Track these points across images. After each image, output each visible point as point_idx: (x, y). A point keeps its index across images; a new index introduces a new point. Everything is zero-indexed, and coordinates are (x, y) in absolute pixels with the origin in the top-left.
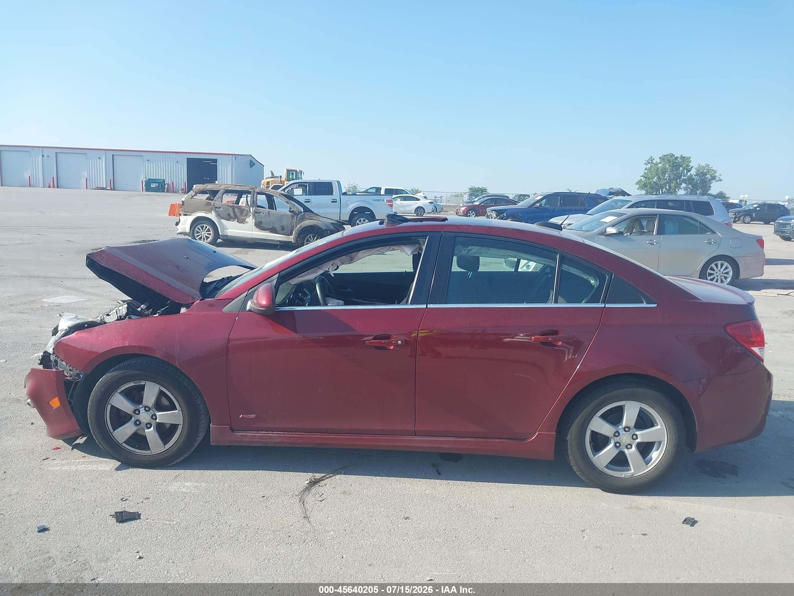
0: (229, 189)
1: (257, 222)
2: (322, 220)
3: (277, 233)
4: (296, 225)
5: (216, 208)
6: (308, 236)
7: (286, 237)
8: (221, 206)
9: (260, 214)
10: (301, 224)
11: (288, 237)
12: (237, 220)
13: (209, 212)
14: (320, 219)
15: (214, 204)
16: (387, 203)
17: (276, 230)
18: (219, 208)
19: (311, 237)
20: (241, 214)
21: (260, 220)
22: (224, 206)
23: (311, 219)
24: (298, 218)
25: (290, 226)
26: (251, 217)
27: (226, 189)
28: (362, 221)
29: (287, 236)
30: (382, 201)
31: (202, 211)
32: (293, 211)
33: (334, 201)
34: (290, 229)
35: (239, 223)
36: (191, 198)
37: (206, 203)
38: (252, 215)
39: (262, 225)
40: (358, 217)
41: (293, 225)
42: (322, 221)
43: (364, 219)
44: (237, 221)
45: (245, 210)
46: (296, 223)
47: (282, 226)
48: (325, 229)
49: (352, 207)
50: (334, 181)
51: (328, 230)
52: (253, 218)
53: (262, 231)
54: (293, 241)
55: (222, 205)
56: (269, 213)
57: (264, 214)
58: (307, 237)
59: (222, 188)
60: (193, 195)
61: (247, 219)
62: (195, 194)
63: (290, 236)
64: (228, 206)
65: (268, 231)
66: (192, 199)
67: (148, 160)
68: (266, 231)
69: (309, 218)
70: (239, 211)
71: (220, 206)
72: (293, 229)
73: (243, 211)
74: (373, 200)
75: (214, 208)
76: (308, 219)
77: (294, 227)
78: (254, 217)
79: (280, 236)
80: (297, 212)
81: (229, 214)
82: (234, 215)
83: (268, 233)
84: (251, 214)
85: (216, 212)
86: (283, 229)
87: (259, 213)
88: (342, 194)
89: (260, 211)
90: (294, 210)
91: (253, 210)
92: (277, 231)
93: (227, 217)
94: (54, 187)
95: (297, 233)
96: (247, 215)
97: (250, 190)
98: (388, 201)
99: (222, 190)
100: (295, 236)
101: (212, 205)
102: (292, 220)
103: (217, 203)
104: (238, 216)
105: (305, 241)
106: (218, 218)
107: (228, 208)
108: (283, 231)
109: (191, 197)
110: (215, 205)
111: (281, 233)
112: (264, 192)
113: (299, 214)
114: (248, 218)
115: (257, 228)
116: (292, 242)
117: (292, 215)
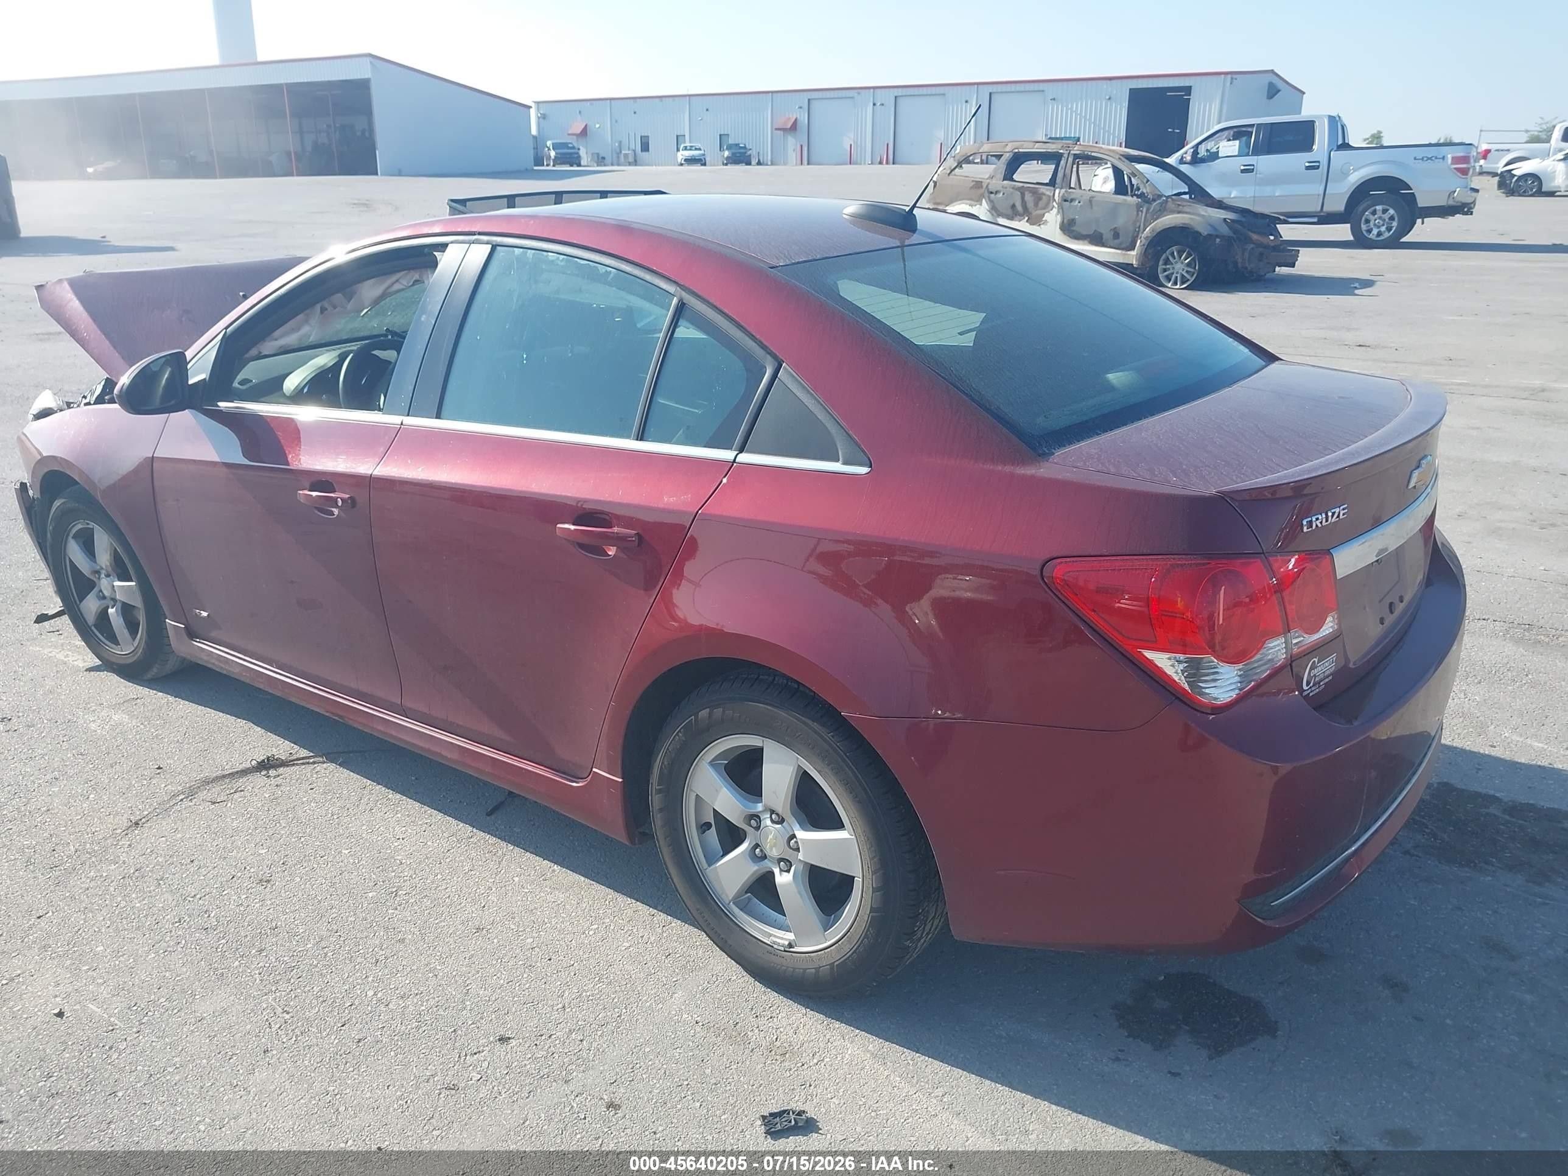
0: (1021, 150)
1: (1065, 221)
2: (1203, 213)
3: (1103, 245)
4: (1144, 225)
5: (992, 193)
6: (1168, 252)
7: (1121, 254)
8: (1001, 189)
9: (1072, 204)
10: (1156, 222)
11: (1125, 254)
12: (1026, 218)
13: (976, 203)
14: (1200, 210)
15: (988, 184)
16: (1452, 164)
17: (1102, 239)
18: (997, 192)
19: (1175, 254)
20: (1036, 205)
21: (1072, 217)
22: (1006, 188)
23: (1179, 212)
24: (1151, 210)
25: (1131, 229)
26: (1055, 210)
27: (1017, 150)
28: (1378, 212)
29: (1124, 252)
30: (1441, 160)
31: (964, 201)
32: (1143, 193)
33: (1313, 167)
34: (1131, 235)
35: (1031, 224)
36: (949, 174)
37: (974, 183)
38: (1056, 206)
39: (1074, 228)
40: (1369, 202)
41: (1138, 225)
42: (1203, 216)
43: (1386, 207)
44: (1027, 221)
45: (1044, 194)
46: (1145, 220)
47: (1115, 228)
48: (1206, 233)
49: (1355, 178)
50: (1321, 117)
51: (1217, 236)
52: (1058, 212)
53: (1073, 240)
54: (1134, 263)
55: (1003, 187)
56: (1090, 201)
57: (1081, 203)
58: (1165, 252)
59: (1008, 149)
60: (953, 167)
61: (1046, 214)
62: (956, 164)
63: (1129, 253)
64: (1013, 188)
65: (1086, 242)
66: (951, 176)
67: (1054, 99)
68: (1081, 242)
69: (1175, 209)
70: (1033, 198)
71: (998, 189)
72: (1137, 236)
73: (1040, 199)
74: (1415, 159)
75: (986, 194)
76: (1172, 212)
77: (1139, 231)
78: (1061, 211)
79: (1109, 253)
80: (1150, 196)
81: (1013, 206)
82: (1022, 206)
83: (1084, 244)
84: (1054, 203)
85: (991, 201)
86: (1116, 235)
87: (1072, 200)
88: (1335, 149)
89: (1073, 196)
90: (1145, 191)
91: (1061, 195)
92: (1104, 241)
93: (1009, 212)
94: (887, 163)
95: (1144, 245)
96: (1047, 207)
97: (1061, 151)
98: (1456, 160)
99: (1008, 154)
100: (1139, 252)
101: (985, 186)
102: (1138, 214)
103: (994, 182)
104: (1030, 210)
105: (1161, 262)
106: (993, 215)
107: (1012, 193)
108: (1116, 241)
109: (949, 172)
110: (990, 187)
111: (1112, 245)
112: (1089, 153)
113: (1154, 200)
114: (1048, 212)
115: (1065, 234)
116: (1132, 264)
117: (1137, 204)
